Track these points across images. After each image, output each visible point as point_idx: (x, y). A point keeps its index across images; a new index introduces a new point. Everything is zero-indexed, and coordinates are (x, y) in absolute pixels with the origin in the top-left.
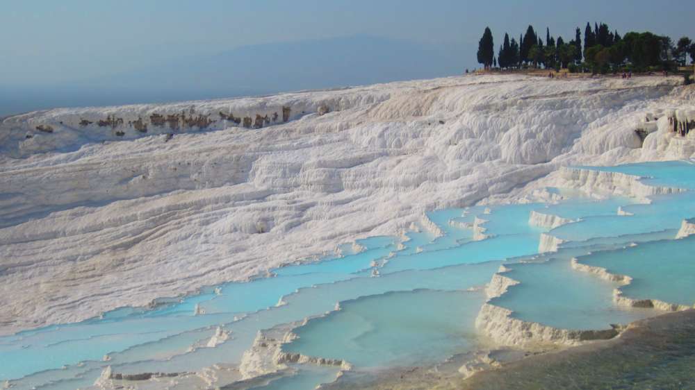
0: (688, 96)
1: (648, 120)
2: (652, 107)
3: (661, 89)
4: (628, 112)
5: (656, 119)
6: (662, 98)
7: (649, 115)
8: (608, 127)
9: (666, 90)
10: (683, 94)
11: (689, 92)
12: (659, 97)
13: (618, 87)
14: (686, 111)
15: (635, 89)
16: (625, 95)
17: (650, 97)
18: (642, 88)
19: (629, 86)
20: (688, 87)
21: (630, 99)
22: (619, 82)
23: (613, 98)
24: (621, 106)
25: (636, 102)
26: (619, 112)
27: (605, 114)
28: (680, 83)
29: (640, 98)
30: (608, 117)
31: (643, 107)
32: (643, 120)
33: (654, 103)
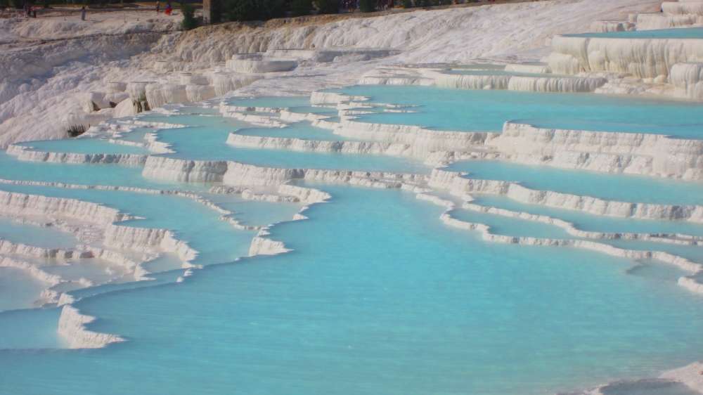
0: (189, 55)
1: (96, 108)
2: (111, 77)
3: (135, 40)
4: (60, 90)
5: (113, 105)
6: (135, 59)
7: (98, 96)
8: (14, 125)
9: (145, 40)
10: (180, 48)
11: (192, 44)
12: (129, 56)
13: (44, 36)
14: (165, 88)
15: (79, 40)
16: (56, 54)
17: (111, 58)
18: (94, 37)
19: (68, 34)
20: (191, 35)
21: (66, 63)
22: (48, 26)
23: (28, 59)
24: (46, 76)
25: (80, 69)
26: (40, 91)
27: (10, 94)
28: (174, 27)
29: (85, 59)
30: (17, 101)
31: (93, 78)
32: (87, 109)
33: (117, 70)
